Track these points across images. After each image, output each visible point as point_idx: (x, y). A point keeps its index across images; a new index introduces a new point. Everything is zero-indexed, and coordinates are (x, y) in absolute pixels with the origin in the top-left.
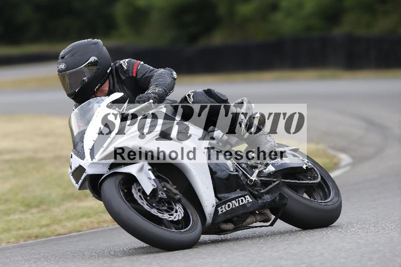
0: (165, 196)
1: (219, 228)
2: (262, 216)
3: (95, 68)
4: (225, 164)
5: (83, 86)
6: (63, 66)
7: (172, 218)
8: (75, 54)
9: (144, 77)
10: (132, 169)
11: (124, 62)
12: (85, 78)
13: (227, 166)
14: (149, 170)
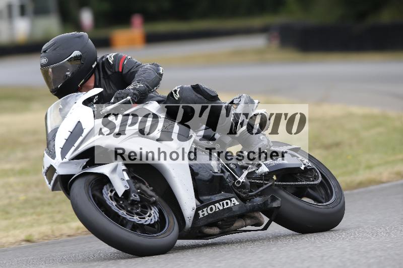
0: (138, 198)
1: (201, 232)
2: (253, 220)
3: (78, 62)
4: (209, 165)
5: (66, 82)
6: (44, 61)
7: (143, 221)
8: (58, 47)
9: (129, 73)
10: (105, 170)
11: (110, 57)
12: (67, 73)
13: (212, 167)
14: (123, 170)
